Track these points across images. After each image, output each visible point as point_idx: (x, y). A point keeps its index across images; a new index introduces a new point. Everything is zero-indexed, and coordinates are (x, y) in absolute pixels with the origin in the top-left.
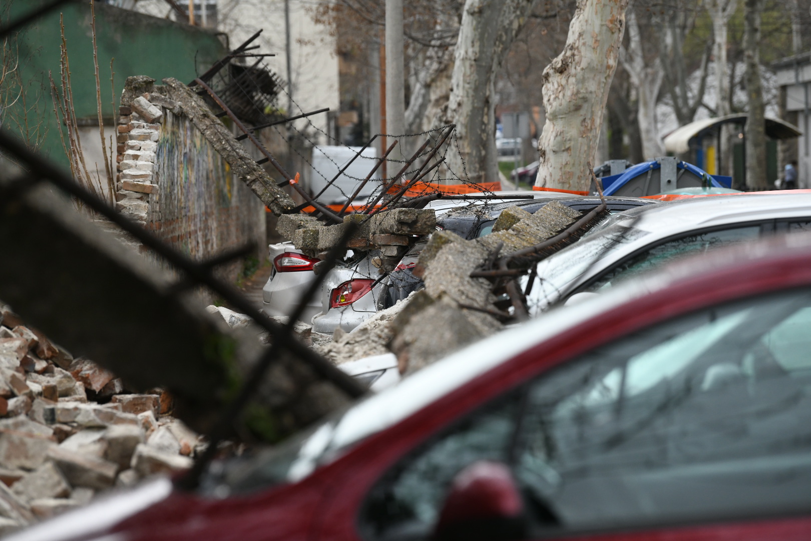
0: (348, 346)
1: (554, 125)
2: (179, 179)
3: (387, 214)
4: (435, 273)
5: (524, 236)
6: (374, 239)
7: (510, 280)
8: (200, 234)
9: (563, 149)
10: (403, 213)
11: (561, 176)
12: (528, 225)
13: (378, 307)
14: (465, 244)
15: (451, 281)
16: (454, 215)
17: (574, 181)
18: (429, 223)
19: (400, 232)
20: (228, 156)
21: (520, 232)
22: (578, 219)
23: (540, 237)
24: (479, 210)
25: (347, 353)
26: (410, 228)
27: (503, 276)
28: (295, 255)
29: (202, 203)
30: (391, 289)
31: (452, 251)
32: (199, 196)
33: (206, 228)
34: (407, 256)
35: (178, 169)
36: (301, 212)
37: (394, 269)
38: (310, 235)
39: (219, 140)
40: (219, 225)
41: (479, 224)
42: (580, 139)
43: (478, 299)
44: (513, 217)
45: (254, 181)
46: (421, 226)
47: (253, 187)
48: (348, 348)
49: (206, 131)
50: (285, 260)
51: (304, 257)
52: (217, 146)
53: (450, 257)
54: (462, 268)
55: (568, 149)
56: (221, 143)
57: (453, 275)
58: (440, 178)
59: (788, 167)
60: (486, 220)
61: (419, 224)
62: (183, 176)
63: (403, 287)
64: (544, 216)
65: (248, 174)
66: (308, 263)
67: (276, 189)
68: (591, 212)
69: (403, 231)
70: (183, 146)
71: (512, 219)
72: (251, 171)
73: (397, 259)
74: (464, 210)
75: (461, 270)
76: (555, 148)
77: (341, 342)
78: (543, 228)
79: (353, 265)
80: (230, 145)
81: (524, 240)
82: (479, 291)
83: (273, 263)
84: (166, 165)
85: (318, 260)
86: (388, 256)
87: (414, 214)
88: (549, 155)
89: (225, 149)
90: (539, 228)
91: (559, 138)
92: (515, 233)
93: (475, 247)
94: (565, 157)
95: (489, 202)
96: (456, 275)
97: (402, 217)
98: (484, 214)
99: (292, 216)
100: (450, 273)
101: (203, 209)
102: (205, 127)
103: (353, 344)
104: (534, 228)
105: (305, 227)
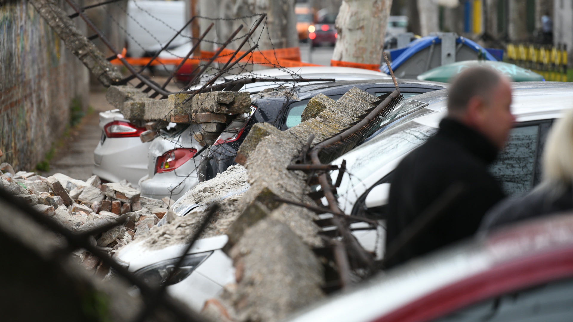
0: (180, 228)
1: (350, 6)
2: (17, 50)
3: (208, 95)
4: (255, 164)
5: (330, 123)
6: (196, 117)
7: (322, 173)
8: (34, 95)
9: (357, 27)
10: (222, 95)
11: (356, 51)
12: (333, 112)
13: (199, 176)
14: (280, 135)
15: (271, 174)
16: (267, 96)
17: (367, 56)
18: (244, 104)
19: (219, 112)
20: (62, 32)
21: (326, 119)
22: (376, 104)
23: (343, 123)
24: (288, 92)
25: (179, 235)
26: (228, 108)
27: (316, 170)
28: (123, 123)
29: (36, 68)
30: (212, 161)
31: (271, 145)
32: (33, 61)
33: (40, 88)
34: (225, 132)
35: (15, 41)
36: (128, 84)
37: (213, 143)
38: (138, 107)
39: (53, 18)
40: (50, 84)
41: (288, 104)
42: (372, 19)
43: (295, 191)
44: (320, 105)
45: (85, 55)
46: (237, 107)
47: (85, 60)
48: (180, 230)
49: (41, 9)
50: (114, 127)
51: (130, 125)
52: (52, 23)
53: (269, 151)
54: (280, 161)
55: (362, 28)
56: (55, 20)
57: (273, 168)
58: (253, 63)
59: (545, 19)
60: (294, 101)
61: (236, 105)
62: (20, 46)
63: (222, 160)
64: (347, 103)
65: (80, 49)
66: (134, 130)
67: (105, 63)
68: (387, 98)
69: (222, 111)
70: (19, 20)
71: (319, 106)
72: (83, 46)
73: (216, 135)
74: (275, 91)
75: (279, 163)
76: (350, 27)
77: (174, 225)
78: (345, 114)
79: (176, 135)
80: (64, 23)
81: (330, 127)
82: (296, 183)
83: (103, 129)
84: (5, 40)
85: (145, 129)
86: (209, 132)
87: (232, 96)
88: (345, 32)
89: (58, 26)
90: (342, 115)
91: (354, 18)
92: (322, 120)
93: (290, 138)
94: (359, 35)
95: (296, 85)
96: (275, 168)
97: (221, 99)
98: (292, 95)
99: (120, 88)
100: (270, 167)
101: (36, 73)
102: (40, 6)
103: (185, 227)
104: (338, 115)
105: (132, 99)
